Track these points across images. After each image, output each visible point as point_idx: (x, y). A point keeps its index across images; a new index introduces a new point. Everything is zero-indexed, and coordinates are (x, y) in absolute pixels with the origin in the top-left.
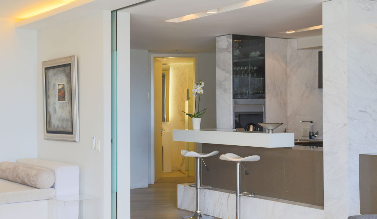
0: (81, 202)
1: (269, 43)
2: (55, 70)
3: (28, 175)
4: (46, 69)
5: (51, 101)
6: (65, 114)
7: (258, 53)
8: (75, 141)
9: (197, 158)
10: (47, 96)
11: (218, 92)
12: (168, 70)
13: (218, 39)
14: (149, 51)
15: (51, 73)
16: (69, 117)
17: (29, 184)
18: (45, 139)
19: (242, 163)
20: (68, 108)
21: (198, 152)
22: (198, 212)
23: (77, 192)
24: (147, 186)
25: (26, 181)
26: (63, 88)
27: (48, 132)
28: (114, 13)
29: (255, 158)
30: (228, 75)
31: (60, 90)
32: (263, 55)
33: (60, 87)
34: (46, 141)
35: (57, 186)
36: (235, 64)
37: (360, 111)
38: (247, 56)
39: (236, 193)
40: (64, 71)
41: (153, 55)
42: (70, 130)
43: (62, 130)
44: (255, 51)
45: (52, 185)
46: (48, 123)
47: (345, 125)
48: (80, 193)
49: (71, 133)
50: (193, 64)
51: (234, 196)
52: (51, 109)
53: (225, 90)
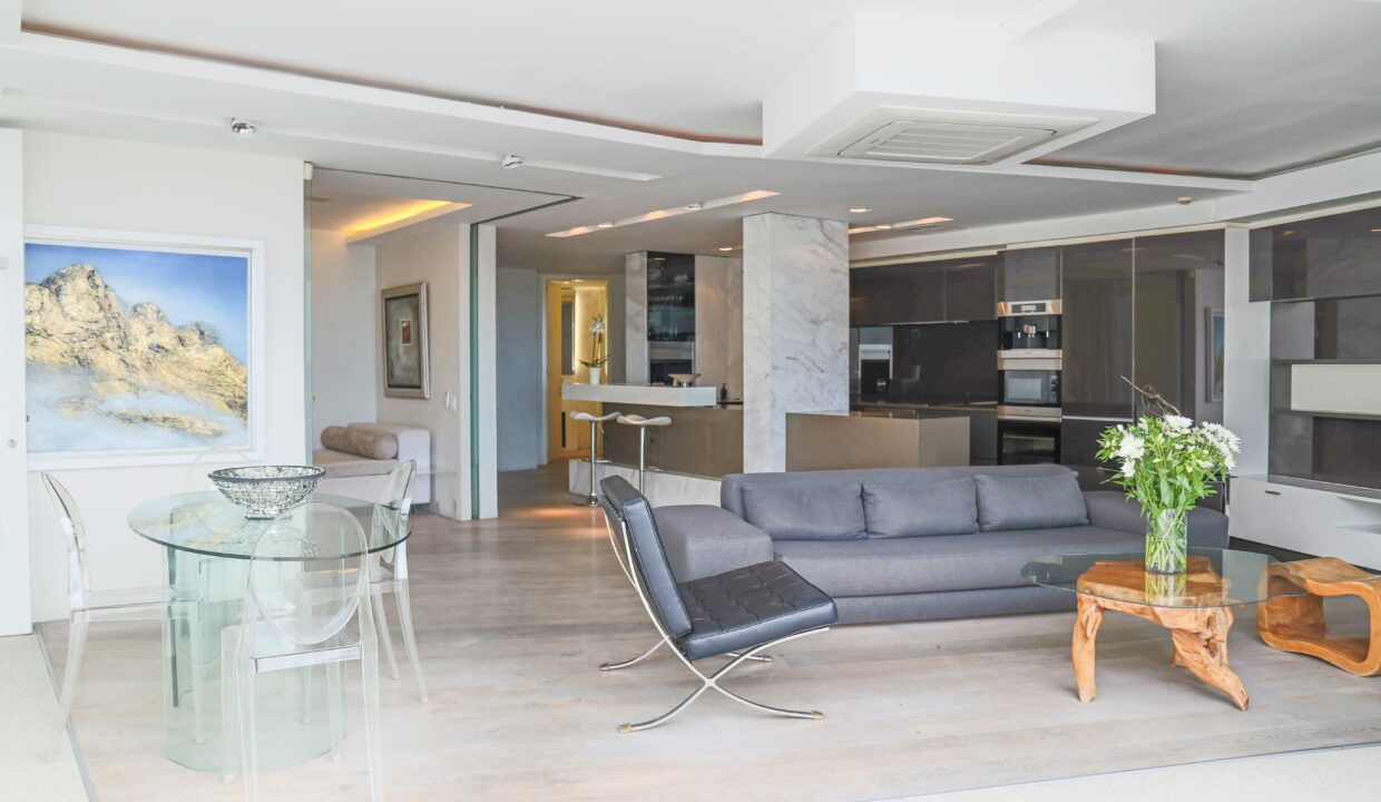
0: (432, 477)
1: (701, 264)
2: (399, 301)
3: (363, 442)
4: (387, 299)
5: (393, 343)
6: (412, 362)
7: (685, 277)
8: (424, 398)
9: (591, 422)
10: (388, 338)
11: (629, 332)
12: (573, 296)
13: (628, 257)
14: (538, 271)
15: (393, 305)
16: (416, 366)
17: (364, 453)
18: (387, 396)
19: (648, 427)
20: (415, 353)
21: (592, 414)
22: (593, 494)
23: (428, 465)
24: (534, 466)
25: (361, 449)
26: (408, 327)
27: (390, 386)
28: (474, 227)
29: (665, 420)
30: (641, 308)
31: (404, 329)
32: (692, 279)
33: (405, 325)
34: (387, 399)
35: (401, 456)
36: (650, 292)
37: (788, 358)
38: (669, 280)
39: (639, 469)
40: (410, 303)
41: (545, 277)
42: (417, 383)
43: (407, 383)
44: (682, 274)
45: (394, 454)
46: (390, 373)
47: (767, 375)
48: (432, 467)
49: (419, 387)
50: (604, 288)
51: (637, 471)
52: (393, 356)
53: (637, 329)
